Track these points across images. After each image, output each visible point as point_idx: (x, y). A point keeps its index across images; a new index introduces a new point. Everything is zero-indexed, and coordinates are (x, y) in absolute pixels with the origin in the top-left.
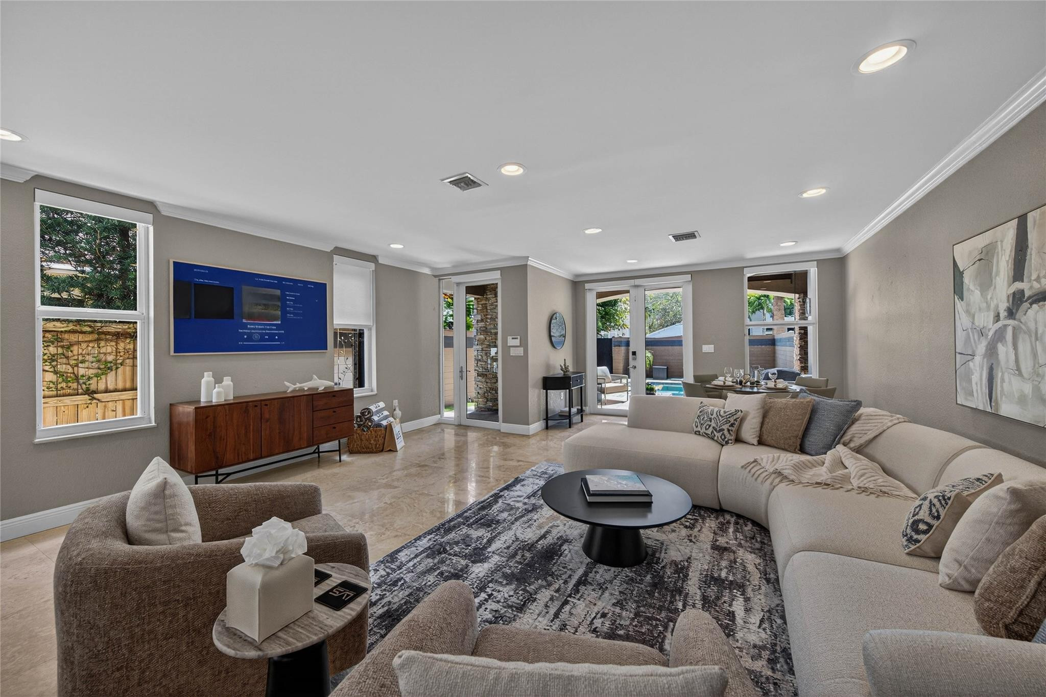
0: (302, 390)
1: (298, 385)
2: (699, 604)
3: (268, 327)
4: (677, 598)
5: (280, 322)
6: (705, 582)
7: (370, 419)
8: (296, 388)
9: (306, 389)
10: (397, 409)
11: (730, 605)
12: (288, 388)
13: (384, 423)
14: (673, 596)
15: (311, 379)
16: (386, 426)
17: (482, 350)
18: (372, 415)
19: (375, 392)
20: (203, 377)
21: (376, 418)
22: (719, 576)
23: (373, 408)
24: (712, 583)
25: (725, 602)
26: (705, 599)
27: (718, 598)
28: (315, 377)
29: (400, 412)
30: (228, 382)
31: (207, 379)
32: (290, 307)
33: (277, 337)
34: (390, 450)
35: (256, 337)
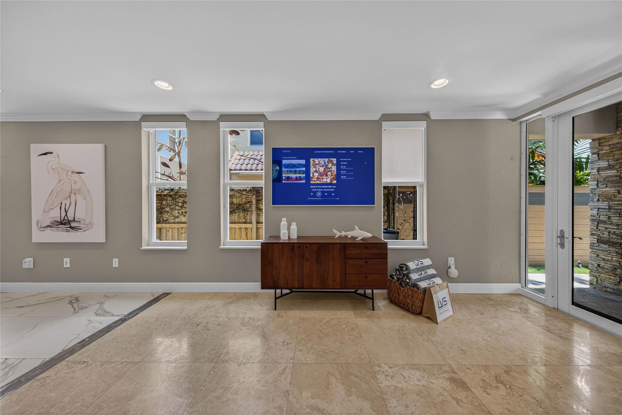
0: (346, 237)
1: (343, 233)
7: (407, 276)
8: (342, 235)
9: (349, 236)
10: (453, 267)
12: (335, 234)
13: (423, 285)
15: (353, 229)
16: (425, 289)
17: (610, 208)
18: (410, 273)
19: (426, 247)
20: (281, 221)
21: (414, 276)
23: (412, 265)
28: (356, 227)
29: (457, 272)
30: (294, 226)
31: (284, 223)
32: (343, 170)
33: (333, 194)
34: (428, 318)
35: (319, 194)
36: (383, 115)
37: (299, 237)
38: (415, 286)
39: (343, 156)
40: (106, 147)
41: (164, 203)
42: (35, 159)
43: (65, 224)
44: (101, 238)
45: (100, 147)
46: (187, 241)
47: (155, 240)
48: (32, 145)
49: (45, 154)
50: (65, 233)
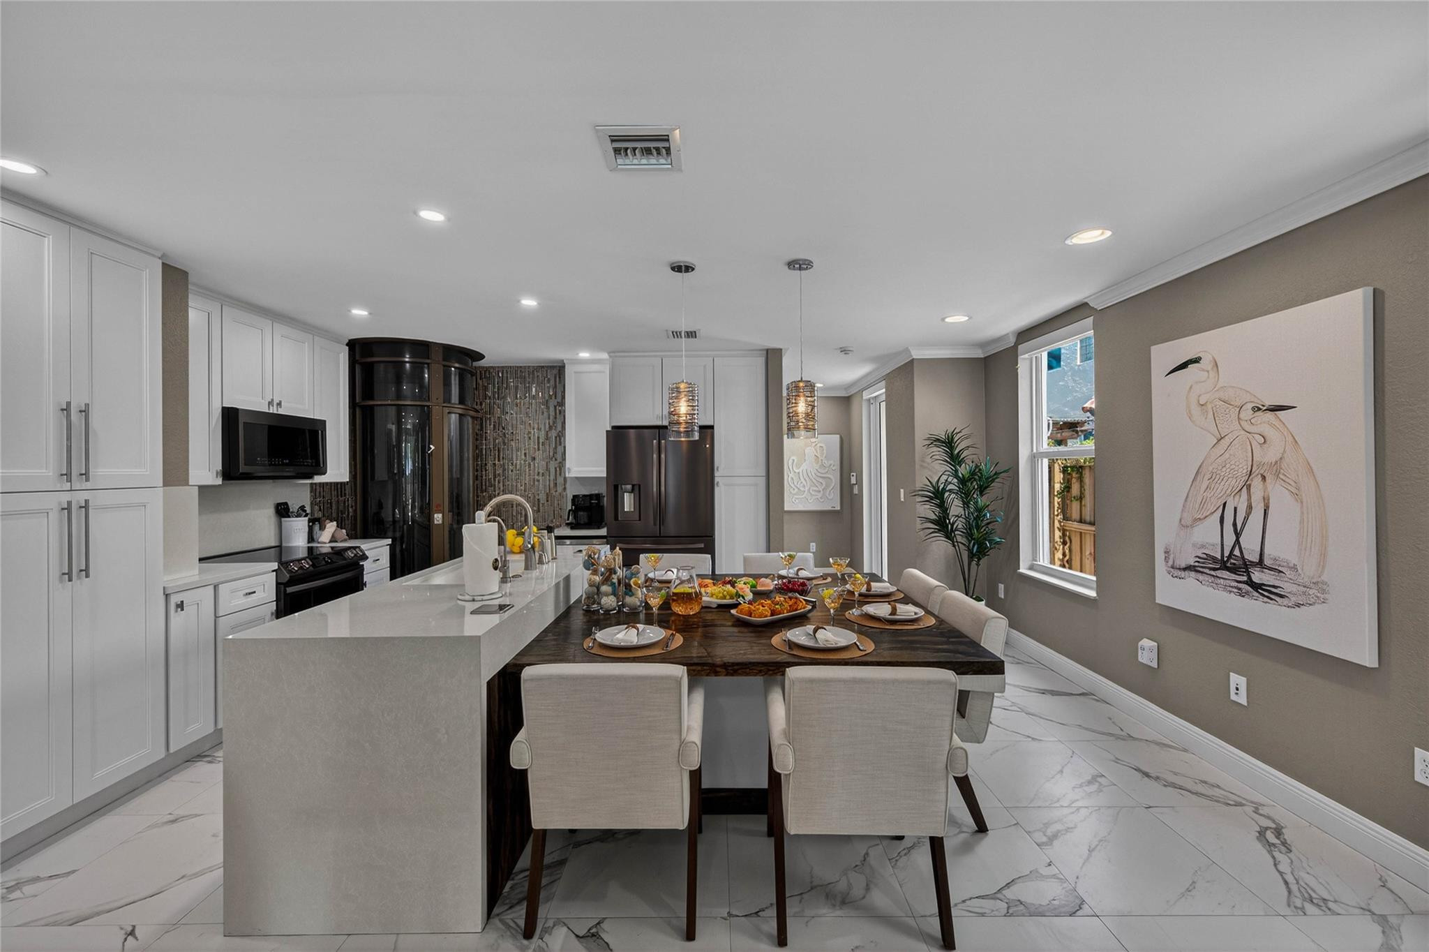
40: (1377, 295)
42: (1162, 386)
44: (1360, 649)
45: (1352, 304)
48: (1155, 350)
49: (1183, 366)
50: (1235, 598)
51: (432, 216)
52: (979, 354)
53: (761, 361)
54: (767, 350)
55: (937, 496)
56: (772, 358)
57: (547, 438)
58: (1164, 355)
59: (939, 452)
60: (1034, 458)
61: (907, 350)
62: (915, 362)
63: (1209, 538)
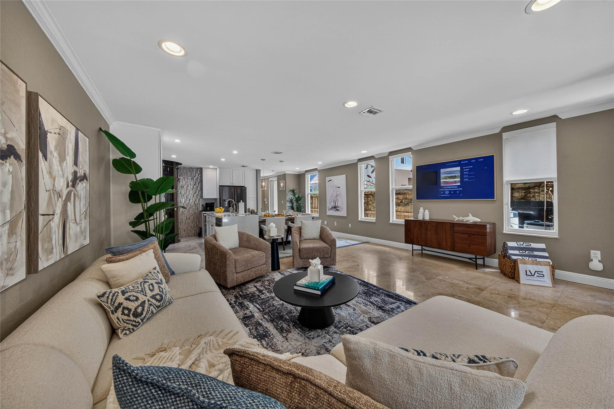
0: (463, 220)
1: (461, 218)
2: (260, 321)
3: (453, 187)
4: (269, 318)
5: (460, 184)
6: (267, 332)
7: (507, 251)
8: (460, 219)
9: (465, 221)
10: (595, 260)
11: (250, 329)
12: (455, 218)
13: (514, 258)
14: (271, 317)
16: (516, 260)
19: (557, 236)
21: (513, 252)
22: (265, 340)
23: (512, 244)
24: (264, 334)
25: (253, 329)
26: (261, 325)
27: (256, 328)
28: (470, 215)
30: (427, 212)
31: (421, 210)
32: (465, 175)
33: (458, 192)
34: (517, 280)
35: (447, 192)
36: (504, 128)
37: (430, 219)
38: (509, 258)
39: (466, 165)
40: (346, 175)
41: (369, 199)
42: (327, 183)
43: (335, 208)
44: (345, 215)
45: (344, 176)
46: (375, 218)
47: (363, 217)
48: (327, 178)
49: (330, 181)
50: (335, 212)
51: (235, 152)
52: (298, 173)
53: (255, 172)
54: (257, 170)
55: (291, 201)
56: (258, 172)
57: (193, 188)
58: (328, 179)
59: (291, 193)
60: (308, 194)
61: (285, 172)
62: (286, 175)
63: (332, 204)
